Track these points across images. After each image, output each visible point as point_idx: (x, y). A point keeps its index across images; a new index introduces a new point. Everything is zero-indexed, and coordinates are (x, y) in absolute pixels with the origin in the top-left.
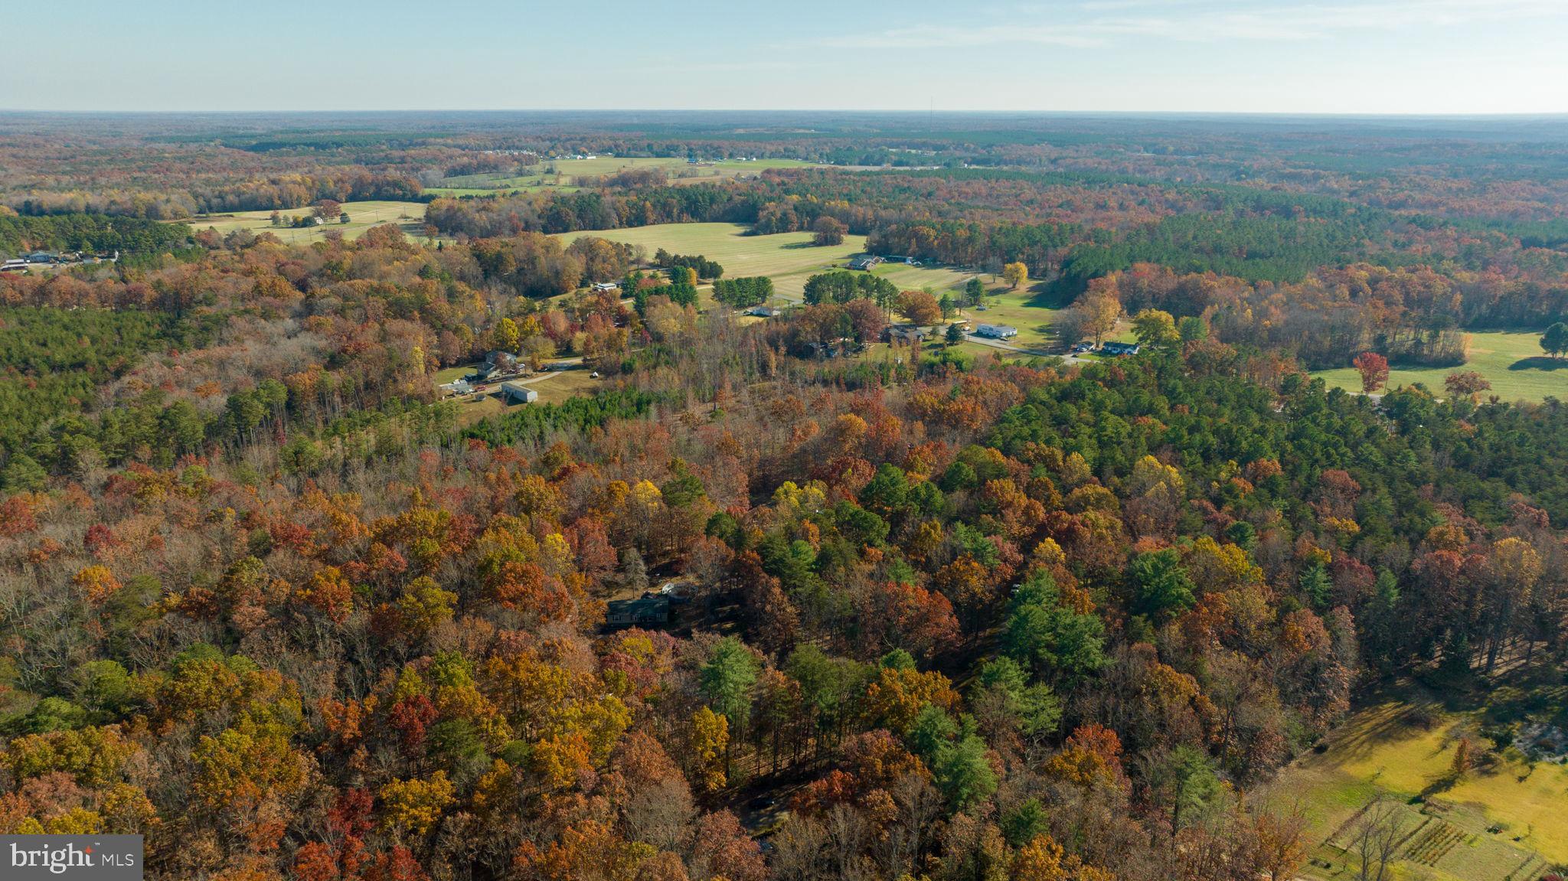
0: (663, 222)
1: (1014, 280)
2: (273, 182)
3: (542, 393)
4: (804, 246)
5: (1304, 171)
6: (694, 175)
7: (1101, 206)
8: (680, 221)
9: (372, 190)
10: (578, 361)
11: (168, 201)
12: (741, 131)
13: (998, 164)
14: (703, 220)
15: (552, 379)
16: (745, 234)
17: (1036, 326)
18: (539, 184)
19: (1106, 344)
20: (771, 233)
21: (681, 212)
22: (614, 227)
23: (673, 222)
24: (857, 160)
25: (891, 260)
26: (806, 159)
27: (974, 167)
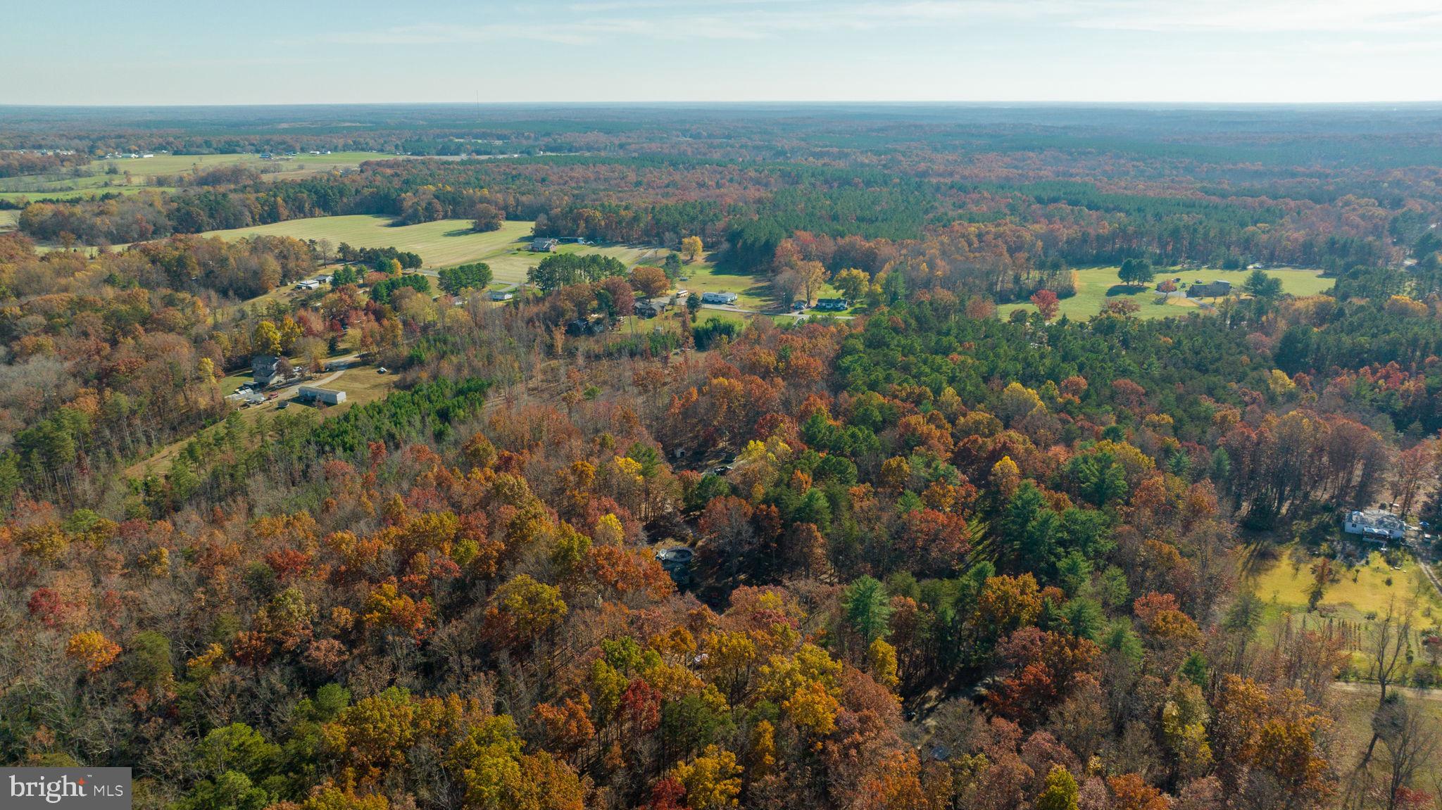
0: (295, 217)
1: (688, 252)
3: (350, 393)
4: (466, 232)
5: (831, 150)
6: (277, 169)
7: (701, 185)
8: (312, 215)
10: (354, 358)
12: (285, 126)
13: (570, 151)
14: (335, 214)
15: (340, 378)
16: (395, 225)
17: (740, 290)
19: (820, 301)
20: (420, 222)
21: (312, 206)
22: (247, 225)
23: (305, 217)
24: (434, 151)
25: (565, 241)
26: (381, 151)
27: (549, 154)
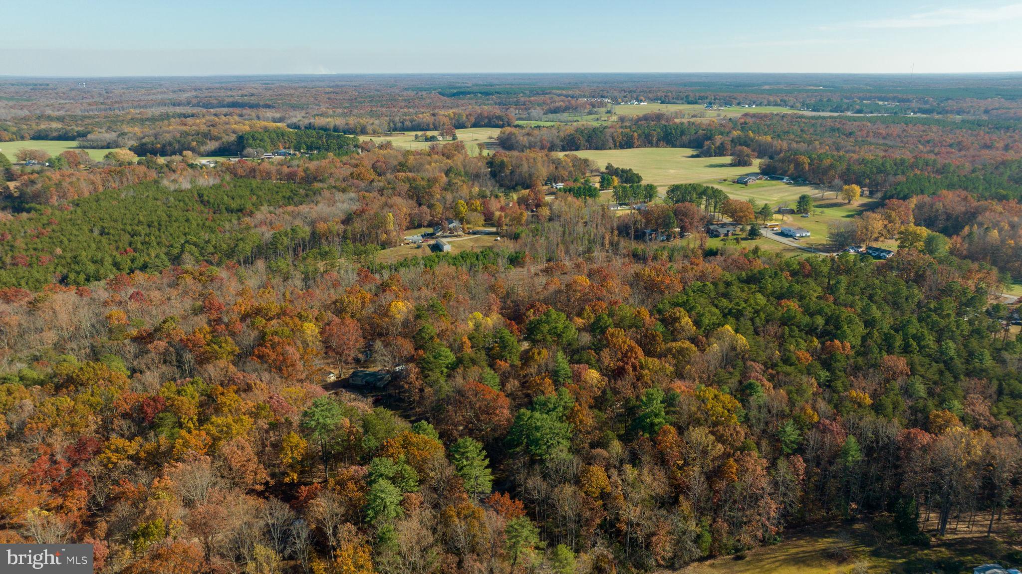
0: (645, 146)
1: (850, 198)
2: (434, 115)
3: (456, 247)
4: (723, 166)
8: (657, 146)
9: (486, 121)
10: (494, 229)
11: (373, 124)
12: (767, 87)
13: (934, 113)
14: (674, 146)
15: (471, 239)
16: (692, 156)
18: (598, 119)
19: (869, 248)
20: (710, 156)
21: (659, 140)
22: (610, 149)
23: (652, 146)
25: (773, 179)
26: (792, 107)
27: (919, 115)
